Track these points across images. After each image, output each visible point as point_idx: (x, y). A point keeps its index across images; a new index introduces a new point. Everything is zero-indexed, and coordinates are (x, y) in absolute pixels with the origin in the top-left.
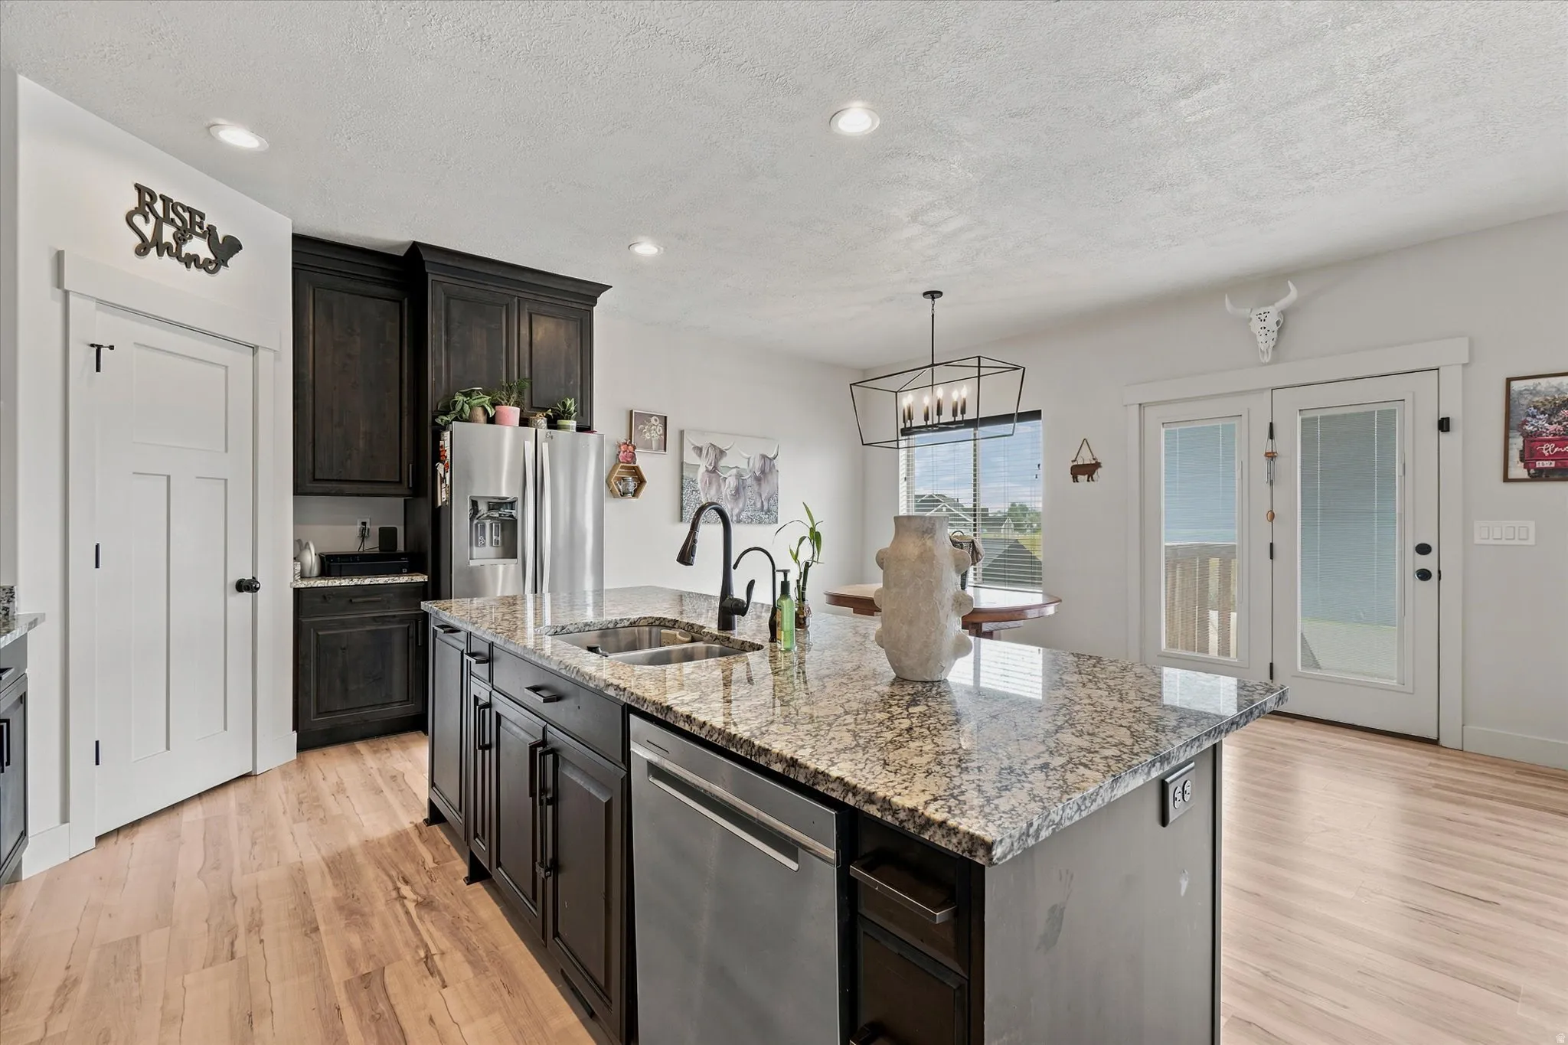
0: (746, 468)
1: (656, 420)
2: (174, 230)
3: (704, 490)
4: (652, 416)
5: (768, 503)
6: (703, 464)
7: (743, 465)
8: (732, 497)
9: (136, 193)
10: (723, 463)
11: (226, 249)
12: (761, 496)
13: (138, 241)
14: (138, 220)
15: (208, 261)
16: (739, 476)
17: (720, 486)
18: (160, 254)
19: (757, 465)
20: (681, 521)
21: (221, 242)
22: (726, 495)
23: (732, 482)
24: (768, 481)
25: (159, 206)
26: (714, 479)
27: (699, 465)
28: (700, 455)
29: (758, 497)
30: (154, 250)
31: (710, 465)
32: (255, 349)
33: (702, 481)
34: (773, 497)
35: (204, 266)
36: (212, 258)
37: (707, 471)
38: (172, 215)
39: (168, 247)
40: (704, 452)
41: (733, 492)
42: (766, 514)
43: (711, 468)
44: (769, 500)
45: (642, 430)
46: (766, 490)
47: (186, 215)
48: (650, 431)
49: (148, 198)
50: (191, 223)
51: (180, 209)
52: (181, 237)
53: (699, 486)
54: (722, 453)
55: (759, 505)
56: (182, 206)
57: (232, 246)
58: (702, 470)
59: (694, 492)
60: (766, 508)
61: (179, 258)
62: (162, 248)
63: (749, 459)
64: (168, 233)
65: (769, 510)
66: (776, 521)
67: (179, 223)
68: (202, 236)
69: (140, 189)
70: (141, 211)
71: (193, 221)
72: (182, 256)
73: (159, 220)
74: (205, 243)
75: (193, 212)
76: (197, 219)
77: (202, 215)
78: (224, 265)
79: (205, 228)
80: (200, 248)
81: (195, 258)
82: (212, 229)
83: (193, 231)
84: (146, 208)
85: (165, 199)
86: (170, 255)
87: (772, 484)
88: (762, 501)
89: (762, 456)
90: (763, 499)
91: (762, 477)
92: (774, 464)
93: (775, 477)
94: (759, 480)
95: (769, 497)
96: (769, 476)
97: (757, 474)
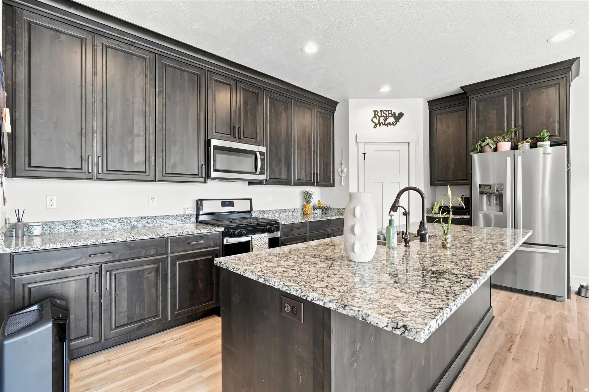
2: (384, 118)
9: (374, 113)
11: (398, 117)
13: (374, 124)
14: (374, 120)
15: (393, 122)
18: (380, 126)
21: (397, 115)
25: (379, 114)
30: (378, 125)
32: (409, 143)
35: (393, 124)
36: (395, 121)
38: (383, 114)
39: (382, 122)
47: (387, 113)
49: (376, 113)
50: (387, 114)
51: (385, 112)
52: (386, 119)
56: (386, 111)
57: (401, 115)
61: (385, 125)
62: (380, 124)
64: (382, 120)
67: (385, 115)
68: (392, 116)
69: (374, 111)
70: (375, 117)
71: (389, 114)
72: (386, 124)
73: (379, 117)
74: (393, 118)
75: (389, 111)
76: (390, 112)
77: (391, 111)
78: (399, 121)
79: (392, 114)
80: (391, 120)
81: (390, 123)
82: (394, 113)
83: (389, 116)
84: (376, 116)
85: (381, 111)
86: (383, 125)
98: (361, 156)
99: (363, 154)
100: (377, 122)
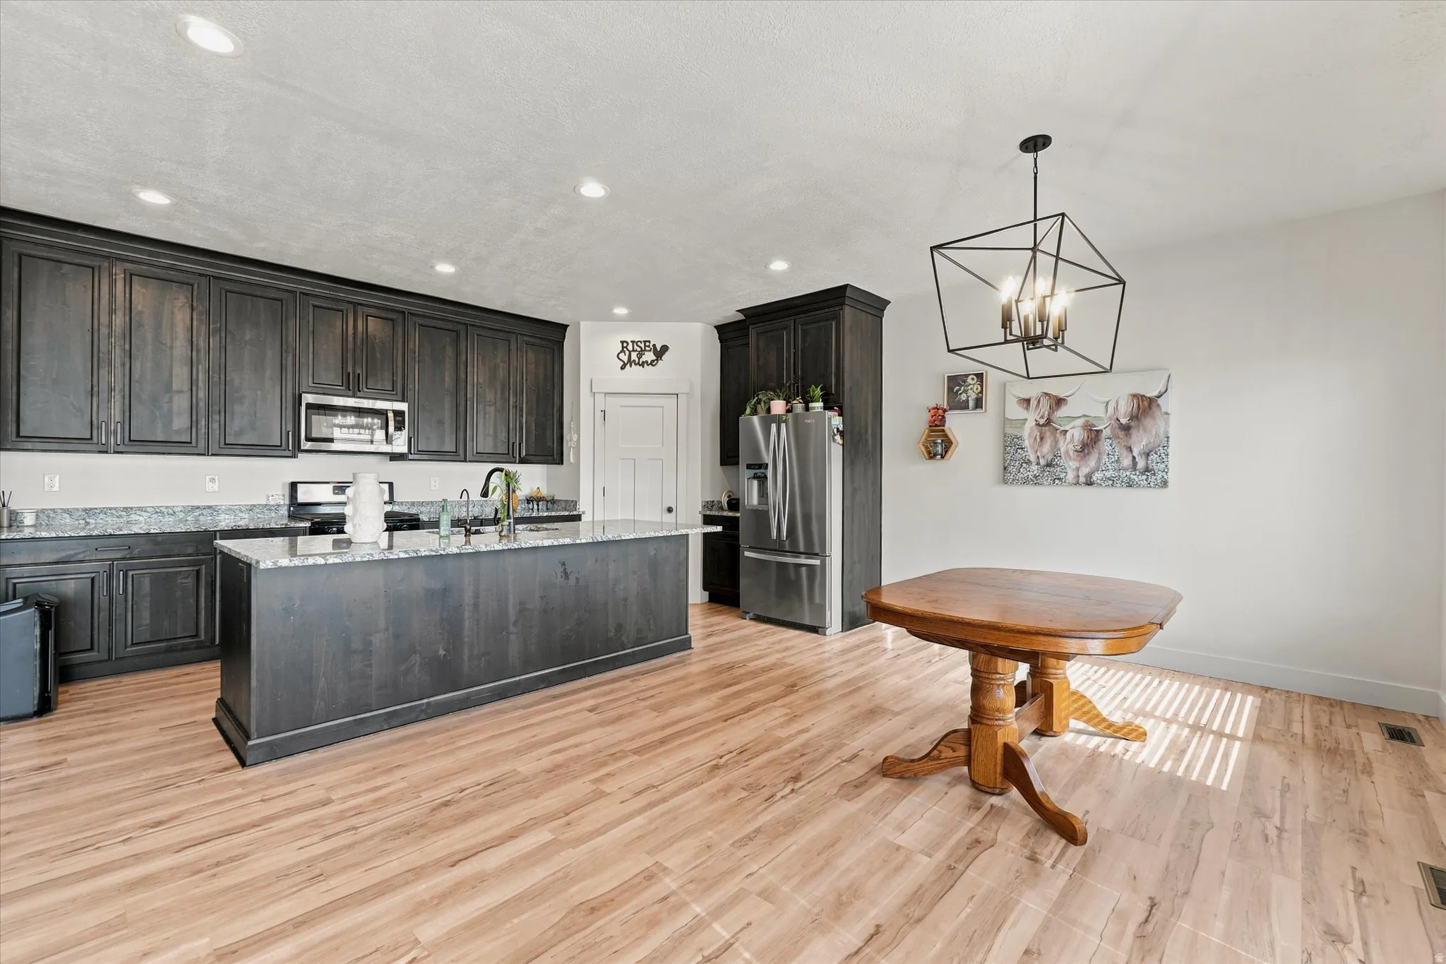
1: (973, 379)
2: (637, 353)
3: (1032, 447)
4: (967, 376)
5: (1148, 460)
6: (1032, 417)
7: (1097, 411)
8: (1076, 453)
9: (621, 345)
10: (1063, 412)
11: (660, 353)
12: (1131, 451)
13: (622, 363)
14: (622, 356)
15: (653, 361)
16: (1088, 427)
17: (1056, 441)
18: (631, 366)
19: (1124, 410)
20: (1005, 482)
21: (659, 349)
22: (1067, 452)
23: (1076, 434)
24: (1145, 430)
25: (630, 347)
26: (1048, 434)
27: (1027, 419)
28: (1027, 409)
29: (1125, 452)
30: (628, 365)
31: (1042, 417)
32: (677, 395)
33: (1030, 436)
34: (1157, 450)
35: (652, 363)
36: (655, 358)
37: (1038, 425)
38: (636, 347)
39: (634, 361)
40: (1033, 403)
41: (1078, 448)
42: (1142, 474)
43: (1042, 422)
44: (1148, 455)
45: (957, 391)
46: (1140, 442)
47: (643, 346)
48: (965, 391)
49: (625, 345)
51: (639, 343)
52: (640, 355)
53: (1026, 443)
54: (1059, 402)
55: (1127, 462)
56: (641, 342)
57: (665, 348)
58: (1031, 423)
59: (1020, 451)
60: (1141, 464)
61: (640, 365)
62: (630, 362)
63: (1107, 403)
64: (634, 357)
65: (1147, 470)
66: (1165, 484)
67: (639, 349)
68: (650, 351)
69: (622, 342)
70: (622, 351)
71: (645, 346)
72: (641, 363)
73: (630, 352)
74: (652, 353)
75: (645, 342)
76: (647, 344)
77: (649, 342)
78: (661, 359)
79: (651, 347)
80: (649, 356)
81: (647, 362)
82: (654, 345)
83: (645, 350)
84: (625, 349)
85: (633, 342)
86: (635, 364)
87: (1154, 433)
88: (1134, 457)
89: (1134, 396)
90: (1135, 454)
91: (1132, 424)
92: (1158, 405)
93: (1161, 423)
94: (1127, 429)
95: (1147, 451)
96: (1148, 422)
97: (1124, 421)
98: (599, 415)
99: (603, 411)
100: (625, 359)
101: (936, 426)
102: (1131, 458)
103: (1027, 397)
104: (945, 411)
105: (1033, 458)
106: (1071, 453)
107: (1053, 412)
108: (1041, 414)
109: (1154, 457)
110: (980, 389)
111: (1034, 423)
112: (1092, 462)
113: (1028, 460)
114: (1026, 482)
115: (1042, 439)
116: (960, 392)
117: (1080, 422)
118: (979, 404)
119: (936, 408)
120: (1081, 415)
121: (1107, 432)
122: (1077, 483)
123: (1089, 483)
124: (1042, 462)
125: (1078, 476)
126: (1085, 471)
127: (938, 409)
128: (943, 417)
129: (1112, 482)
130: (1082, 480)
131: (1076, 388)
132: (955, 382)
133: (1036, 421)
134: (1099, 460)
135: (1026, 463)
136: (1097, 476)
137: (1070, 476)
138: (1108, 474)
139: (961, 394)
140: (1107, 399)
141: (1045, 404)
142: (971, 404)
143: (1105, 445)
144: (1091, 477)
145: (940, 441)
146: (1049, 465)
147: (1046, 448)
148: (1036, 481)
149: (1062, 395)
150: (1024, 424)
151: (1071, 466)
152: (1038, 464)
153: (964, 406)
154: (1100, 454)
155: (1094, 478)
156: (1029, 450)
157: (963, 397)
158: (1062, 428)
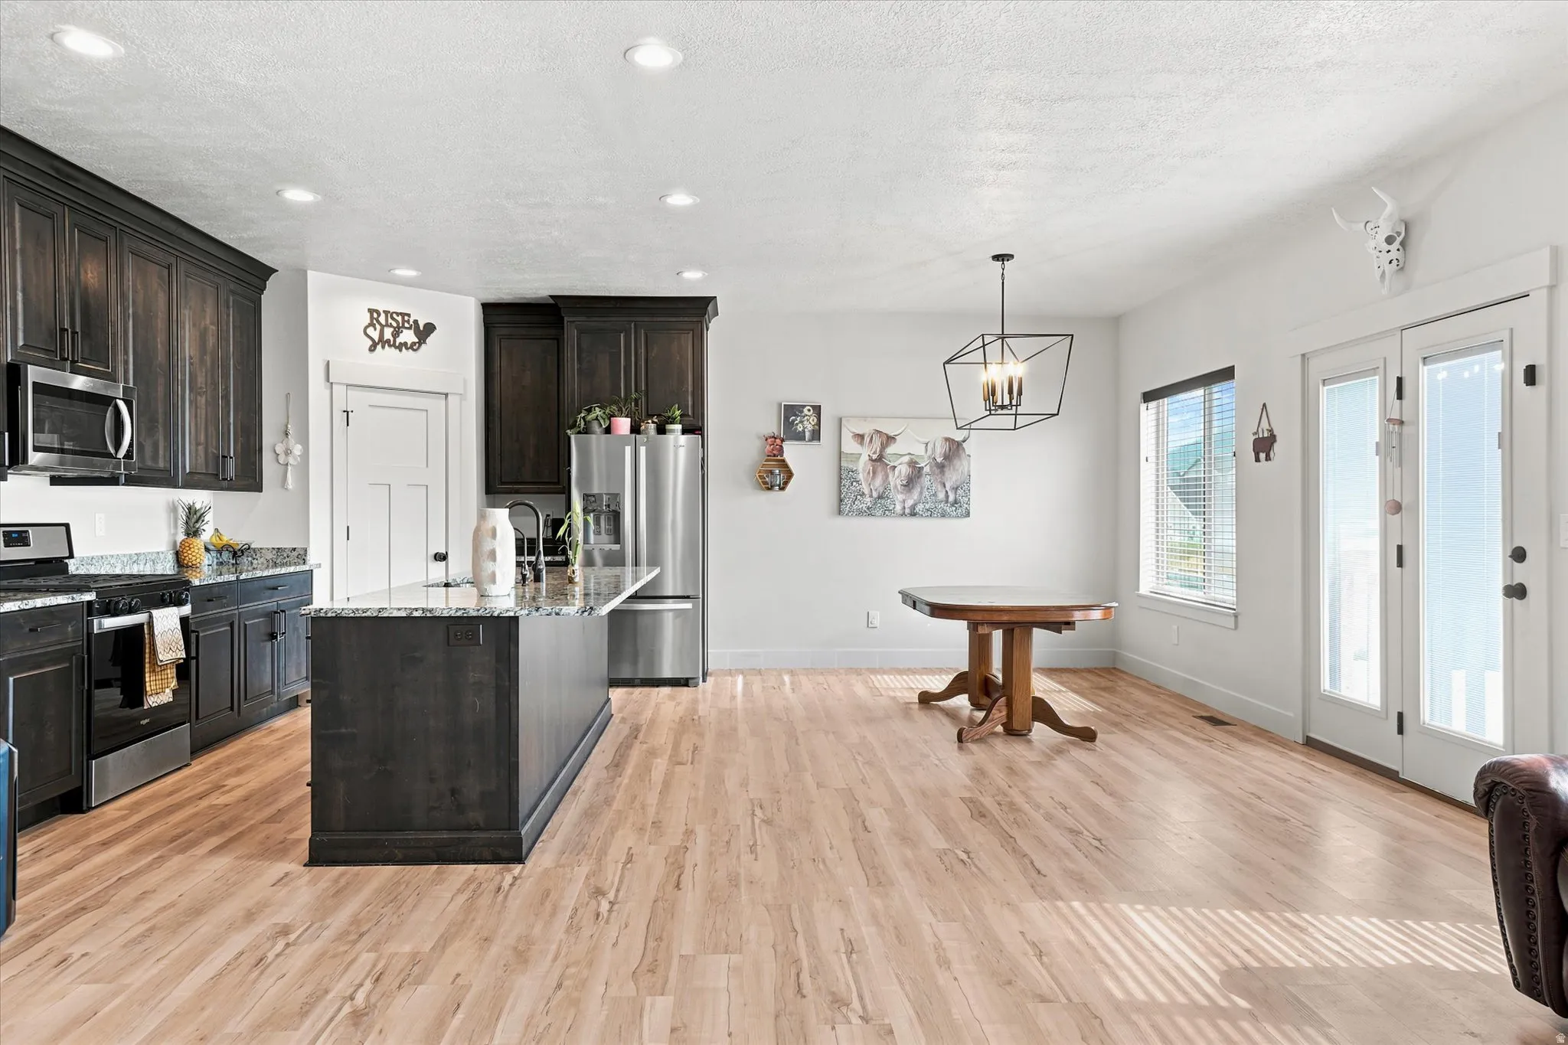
0: (923, 453)
1: (809, 410)
2: (392, 329)
3: (866, 480)
4: (804, 406)
5: (956, 494)
6: (866, 453)
7: (919, 450)
8: (903, 487)
9: (369, 314)
10: (891, 450)
11: (425, 332)
12: (945, 487)
13: (371, 343)
14: (370, 331)
15: (414, 344)
16: (912, 464)
17: (887, 476)
18: (383, 347)
19: (940, 450)
20: (840, 512)
21: (421, 328)
22: (896, 487)
23: (903, 470)
24: (954, 469)
25: (382, 319)
26: (879, 469)
27: (861, 454)
28: (862, 443)
29: (940, 487)
30: (379, 347)
31: (875, 453)
32: (446, 395)
33: (864, 470)
34: (962, 486)
35: (412, 347)
36: (417, 340)
37: (871, 460)
38: (390, 321)
39: (388, 341)
40: (867, 439)
41: (904, 482)
42: (952, 505)
43: (875, 457)
44: (957, 488)
45: (793, 421)
46: (952, 478)
47: (399, 319)
48: (801, 422)
49: (375, 315)
50: (401, 321)
51: (395, 316)
52: (396, 333)
53: (861, 477)
54: (890, 439)
55: (941, 496)
56: (397, 313)
57: (430, 328)
58: (864, 458)
59: (854, 484)
60: (951, 498)
61: (396, 348)
62: (383, 342)
63: (927, 444)
64: (388, 333)
65: (956, 502)
66: (968, 515)
67: (395, 324)
68: (410, 328)
69: (371, 311)
70: (371, 324)
71: (404, 321)
72: (397, 344)
73: (382, 327)
74: (411, 332)
75: (403, 315)
76: (406, 318)
77: (409, 315)
78: (425, 342)
79: (411, 323)
80: (408, 336)
81: (405, 344)
82: (416, 322)
83: (403, 327)
84: (375, 322)
85: (386, 312)
86: (390, 346)
87: (960, 471)
88: (947, 492)
89: (947, 439)
90: (947, 489)
91: (946, 463)
92: (964, 449)
93: (965, 463)
94: (941, 467)
95: (955, 486)
96: (956, 462)
97: (939, 460)
98: (340, 418)
99: (344, 411)
100: (376, 335)
101: (774, 456)
102: (944, 493)
103: (861, 433)
104: (783, 440)
105: (866, 491)
106: (899, 487)
107: (885, 449)
108: (874, 450)
109: (960, 492)
110: (816, 420)
111: (868, 458)
112: (915, 495)
113: (863, 493)
114: (860, 513)
115: (874, 473)
116: (796, 422)
117: (906, 459)
118: (816, 435)
119: (773, 437)
120: (906, 453)
121: (927, 469)
122: (903, 514)
123: (913, 514)
124: (875, 495)
125: (904, 508)
126: (909, 503)
127: (776, 438)
128: (781, 446)
129: (931, 513)
130: (907, 511)
131: (903, 428)
132: (791, 411)
133: (869, 456)
134: (921, 493)
135: (861, 495)
136: (919, 508)
137: (898, 508)
138: (927, 507)
139: (797, 424)
140: (927, 440)
141: (877, 444)
142: (807, 435)
143: (926, 481)
144: (914, 509)
145: (777, 471)
146: (880, 497)
147: (878, 481)
148: (869, 512)
149: (892, 434)
150: (860, 457)
151: (899, 500)
152: (871, 496)
153: (800, 437)
154: (922, 488)
155: (917, 509)
156: (863, 483)
157: (800, 428)
158: (892, 464)
